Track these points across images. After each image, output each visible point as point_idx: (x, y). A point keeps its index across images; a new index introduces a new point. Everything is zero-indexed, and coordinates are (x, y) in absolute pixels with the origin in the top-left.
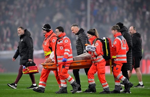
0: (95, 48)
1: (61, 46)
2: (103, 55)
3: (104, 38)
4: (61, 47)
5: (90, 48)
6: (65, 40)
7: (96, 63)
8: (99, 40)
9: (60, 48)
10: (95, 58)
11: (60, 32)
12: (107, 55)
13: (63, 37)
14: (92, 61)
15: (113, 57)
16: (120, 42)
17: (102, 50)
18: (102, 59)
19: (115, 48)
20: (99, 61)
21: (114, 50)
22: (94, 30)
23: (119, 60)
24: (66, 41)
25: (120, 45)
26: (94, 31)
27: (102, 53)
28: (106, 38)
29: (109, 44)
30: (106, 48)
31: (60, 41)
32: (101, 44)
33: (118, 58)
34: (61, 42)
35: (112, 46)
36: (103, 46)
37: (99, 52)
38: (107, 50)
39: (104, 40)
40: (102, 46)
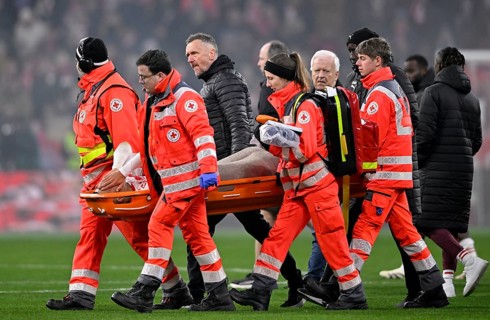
0: (299, 134)
1: (170, 127)
2: (327, 159)
3: (332, 92)
4: (171, 131)
5: (278, 135)
6: (187, 104)
7: (302, 190)
8: (311, 101)
9: (169, 136)
10: (294, 173)
11: (157, 77)
12: (344, 160)
13: (175, 89)
14: (279, 182)
15: (366, 166)
16: (392, 105)
17: (324, 140)
18: (325, 173)
19: (372, 132)
20: (312, 182)
21: (371, 137)
22: (294, 57)
23: (385, 175)
24: (191, 106)
25: (393, 115)
26: (292, 63)
27: (323, 150)
28: (338, 91)
29: (350, 116)
30: (341, 131)
31: (161, 109)
32: (321, 115)
33: (381, 167)
34: (168, 112)
35: (363, 122)
36: (325, 123)
37: (310, 149)
38: (343, 139)
39: (333, 99)
40: (322, 125)
